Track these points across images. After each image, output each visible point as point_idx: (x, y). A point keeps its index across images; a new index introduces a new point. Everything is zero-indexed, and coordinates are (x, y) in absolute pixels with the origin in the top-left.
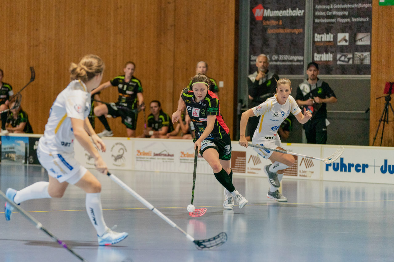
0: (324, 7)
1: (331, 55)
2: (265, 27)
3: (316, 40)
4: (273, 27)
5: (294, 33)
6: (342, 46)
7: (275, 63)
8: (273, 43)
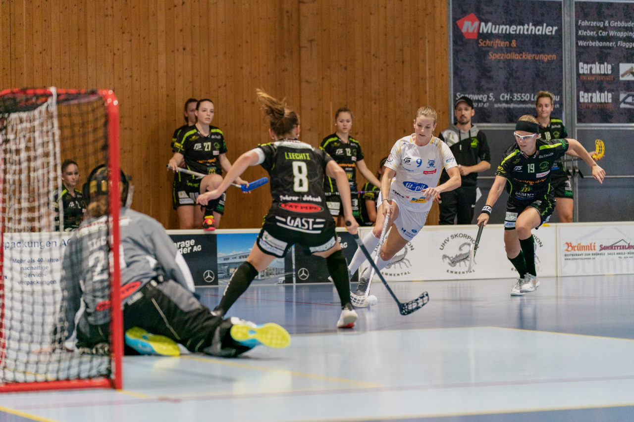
0: (594, 24)
1: (610, 95)
2: (484, 49)
3: (581, 72)
4: (500, 50)
5: (541, 61)
6: (629, 81)
7: (504, 105)
8: (501, 75)
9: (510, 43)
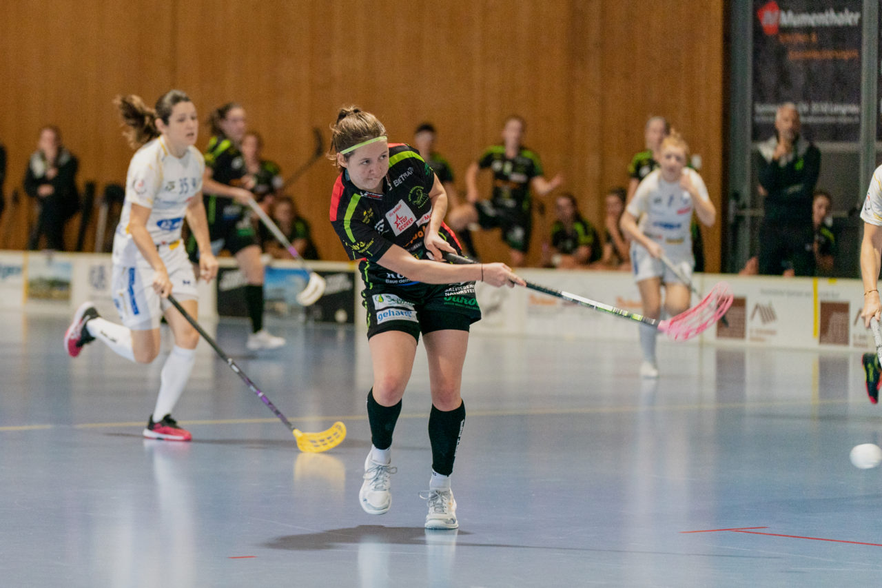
2: (784, 47)
4: (800, 47)
8: (800, 80)
9: (810, 37)
